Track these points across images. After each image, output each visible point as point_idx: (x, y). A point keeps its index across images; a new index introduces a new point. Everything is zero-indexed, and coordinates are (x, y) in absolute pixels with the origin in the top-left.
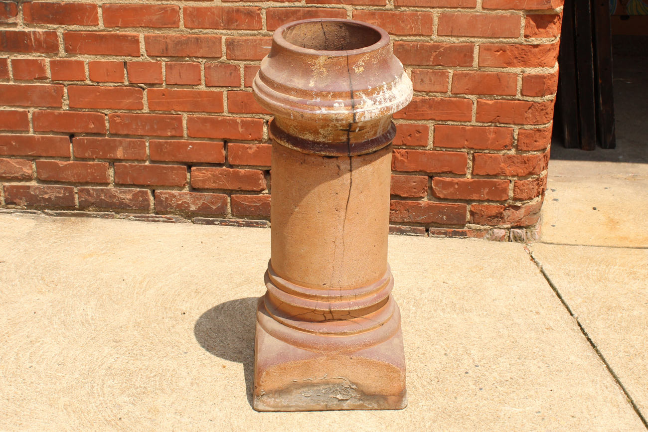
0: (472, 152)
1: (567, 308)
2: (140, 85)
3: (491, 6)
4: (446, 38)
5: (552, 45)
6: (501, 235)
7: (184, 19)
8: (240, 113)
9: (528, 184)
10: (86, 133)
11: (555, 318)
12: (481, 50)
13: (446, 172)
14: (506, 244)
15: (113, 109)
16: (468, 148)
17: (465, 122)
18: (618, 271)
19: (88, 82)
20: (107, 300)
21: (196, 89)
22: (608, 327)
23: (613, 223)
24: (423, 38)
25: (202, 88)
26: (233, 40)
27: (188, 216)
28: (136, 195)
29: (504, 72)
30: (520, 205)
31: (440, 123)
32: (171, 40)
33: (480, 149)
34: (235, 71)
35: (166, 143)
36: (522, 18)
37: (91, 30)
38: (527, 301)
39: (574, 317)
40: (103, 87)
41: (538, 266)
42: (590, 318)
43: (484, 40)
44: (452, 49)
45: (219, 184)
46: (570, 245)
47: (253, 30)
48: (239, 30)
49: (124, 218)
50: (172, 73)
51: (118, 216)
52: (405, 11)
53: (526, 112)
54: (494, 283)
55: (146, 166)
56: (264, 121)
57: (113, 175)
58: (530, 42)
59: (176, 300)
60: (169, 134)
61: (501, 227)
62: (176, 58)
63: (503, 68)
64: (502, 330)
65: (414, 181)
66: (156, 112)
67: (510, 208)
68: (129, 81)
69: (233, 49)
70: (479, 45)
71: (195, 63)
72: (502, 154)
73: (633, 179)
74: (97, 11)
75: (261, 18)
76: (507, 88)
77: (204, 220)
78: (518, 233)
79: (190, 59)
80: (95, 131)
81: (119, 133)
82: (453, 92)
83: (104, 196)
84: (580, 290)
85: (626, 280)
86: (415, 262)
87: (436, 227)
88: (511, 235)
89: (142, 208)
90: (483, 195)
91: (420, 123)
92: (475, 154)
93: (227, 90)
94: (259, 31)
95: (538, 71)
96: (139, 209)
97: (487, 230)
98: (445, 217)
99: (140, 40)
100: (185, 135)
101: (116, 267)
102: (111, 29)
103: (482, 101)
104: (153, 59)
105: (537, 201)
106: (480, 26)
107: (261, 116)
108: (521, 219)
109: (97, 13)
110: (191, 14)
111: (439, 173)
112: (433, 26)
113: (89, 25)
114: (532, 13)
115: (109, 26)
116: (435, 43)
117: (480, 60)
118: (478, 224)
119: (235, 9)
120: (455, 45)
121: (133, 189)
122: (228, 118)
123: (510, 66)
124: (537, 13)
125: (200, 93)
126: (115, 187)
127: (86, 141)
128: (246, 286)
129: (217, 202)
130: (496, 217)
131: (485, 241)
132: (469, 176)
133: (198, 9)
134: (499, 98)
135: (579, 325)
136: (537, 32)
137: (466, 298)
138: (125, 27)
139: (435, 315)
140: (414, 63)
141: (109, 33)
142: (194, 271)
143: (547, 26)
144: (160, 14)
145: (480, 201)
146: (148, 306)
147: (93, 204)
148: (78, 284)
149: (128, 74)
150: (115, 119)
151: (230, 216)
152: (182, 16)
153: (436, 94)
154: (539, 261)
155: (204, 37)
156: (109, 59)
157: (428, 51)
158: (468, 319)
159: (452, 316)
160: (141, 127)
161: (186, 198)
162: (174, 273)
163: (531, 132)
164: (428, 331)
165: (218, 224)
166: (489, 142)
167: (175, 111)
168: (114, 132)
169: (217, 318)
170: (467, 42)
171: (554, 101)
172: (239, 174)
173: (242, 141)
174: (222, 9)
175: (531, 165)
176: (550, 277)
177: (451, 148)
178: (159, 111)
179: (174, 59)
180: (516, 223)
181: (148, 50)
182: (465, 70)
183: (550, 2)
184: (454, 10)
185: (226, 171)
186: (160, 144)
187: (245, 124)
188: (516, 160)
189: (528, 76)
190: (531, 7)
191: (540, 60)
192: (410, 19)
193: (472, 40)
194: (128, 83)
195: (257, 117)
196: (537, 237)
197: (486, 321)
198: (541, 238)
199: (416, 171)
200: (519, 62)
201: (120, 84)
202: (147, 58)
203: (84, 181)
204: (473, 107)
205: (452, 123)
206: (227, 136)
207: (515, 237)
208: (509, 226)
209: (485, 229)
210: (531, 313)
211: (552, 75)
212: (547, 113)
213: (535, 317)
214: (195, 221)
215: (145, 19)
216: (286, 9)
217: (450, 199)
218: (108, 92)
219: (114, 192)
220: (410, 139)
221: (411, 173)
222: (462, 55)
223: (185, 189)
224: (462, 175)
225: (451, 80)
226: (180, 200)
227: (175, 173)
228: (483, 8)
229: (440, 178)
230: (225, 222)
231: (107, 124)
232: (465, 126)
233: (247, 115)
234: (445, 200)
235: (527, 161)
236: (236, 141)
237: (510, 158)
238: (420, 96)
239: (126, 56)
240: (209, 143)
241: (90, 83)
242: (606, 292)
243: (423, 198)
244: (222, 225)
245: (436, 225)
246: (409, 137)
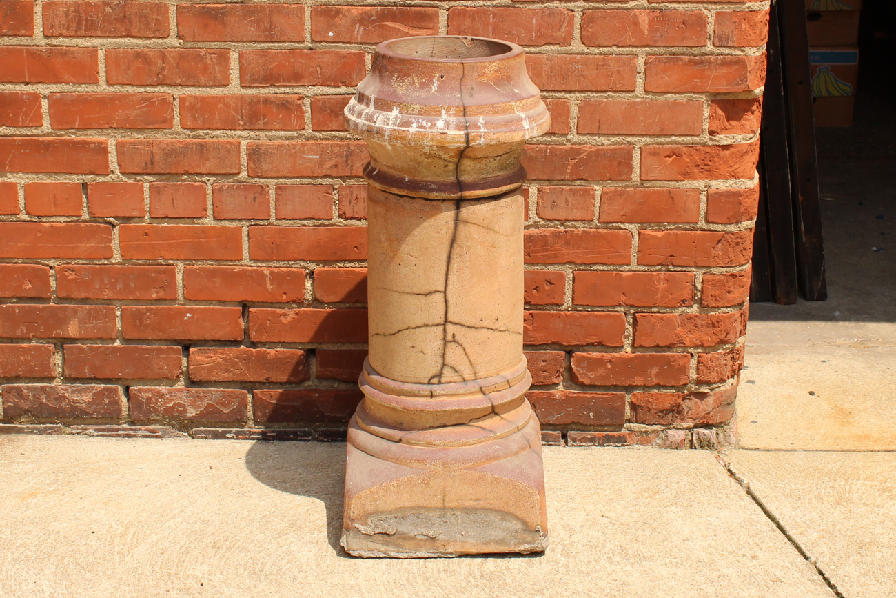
0: (632, 311)
1: (798, 548)
2: (108, 219)
3: (657, 88)
4: (590, 137)
5: (750, 145)
6: (680, 439)
7: (180, 115)
8: (269, 261)
9: (718, 359)
10: (17, 298)
11: (781, 563)
12: (643, 155)
13: (593, 344)
14: (687, 453)
15: (63, 259)
16: (627, 305)
17: (622, 265)
18: (863, 488)
19: (23, 216)
20: (71, 566)
21: (199, 224)
22: (865, 574)
23: (843, 415)
24: (555, 138)
25: (209, 222)
26: (259, 147)
27: (184, 427)
28: (98, 395)
29: (679, 188)
30: (706, 391)
31: (583, 268)
32: (160, 148)
33: (644, 307)
34: (261, 194)
35: (150, 310)
36: (704, 106)
37: (29, 134)
38: (736, 540)
39: (810, 561)
40: (48, 224)
41: (741, 485)
42: (835, 561)
43: (648, 140)
44: (599, 154)
45: (234, 374)
46: (784, 450)
47: (289, 130)
48: (268, 130)
49: (78, 433)
50: (159, 200)
51: (69, 430)
53: (713, 248)
54: (680, 514)
55: (116, 347)
56: (307, 271)
57: (60, 365)
58: (718, 141)
59: (184, 561)
60: (154, 296)
61: (679, 427)
62: (167, 176)
63: (677, 181)
64: (705, 586)
65: (543, 359)
66: (134, 261)
67: (692, 397)
68: (89, 213)
69: (259, 161)
70: (640, 148)
71: (197, 184)
72: (678, 314)
73: (862, 347)
74: (40, 103)
75: (303, 112)
76: (685, 211)
77: (209, 431)
78: (705, 435)
79: (189, 178)
80: (33, 294)
81: (72, 296)
82: (601, 220)
83: (46, 398)
84: (812, 519)
85: (879, 501)
86: (553, 486)
87: (578, 430)
88: (694, 438)
89: (108, 415)
90: (650, 377)
91: (552, 268)
92: (636, 314)
93: (248, 224)
94: (300, 132)
95: (730, 186)
96: (103, 417)
97: (656, 433)
98: (591, 414)
99: (109, 149)
100: (180, 297)
101: (77, 512)
102: (62, 133)
103: (646, 232)
104: (129, 178)
105: (732, 384)
106: (641, 118)
107: (302, 264)
108: (709, 413)
109: (41, 108)
110: (192, 107)
111: (582, 346)
112: (570, 120)
113: (26, 127)
114: (719, 98)
115: (60, 127)
116: (573, 146)
117: (643, 170)
118: (643, 422)
119: (261, 99)
120: (604, 147)
121: (93, 385)
122: (250, 268)
123: (688, 178)
124: (727, 97)
125: (205, 231)
126: (63, 383)
127: (17, 311)
128: (292, 534)
129: (230, 403)
130: (671, 411)
131: (655, 449)
132: (628, 349)
133: (203, 100)
134: (673, 227)
135: (821, 573)
136: (728, 127)
137: (641, 539)
138: (85, 128)
139: (598, 567)
140: (541, 177)
141: (59, 138)
142: (206, 513)
143: (742, 117)
144: (144, 107)
145: (646, 387)
146: (140, 572)
147: (27, 411)
148: (20, 541)
149: (88, 203)
150: (67, 274)
151: (251, 423)
152: (177, 110)
153: (575, 223)
154: (742, 478)
155: (213, 143)
156: (58, 180)
157: (562, 158)
158: (650, 572)
159: (625, 569)
160: (108, 286)
161: (180, 398)
162: (173, 518)
163: (722, 278)
164: (591, 593)
165: (233, 438)
166: (659, 295)
167: (164, 259)
168: (64, 294)
169: (255, 587)
170: (622, 143)
171: (753, 231)
172: (267, 357)
173: (272, 304)
174: (242, 98)
175: (723, 328)
176: (763, 501)
177: (600, 306)
178: (138, 260)
179: (164, 177)
180: (702, 419)
181: (122, 164)
182: (619, 186)
183: (746, 81)
184: (603, 94)
185: (245, 352)
186: (139, 314)
187: (276, 277)
188: (699, 322)
189: (716, 193)
190: (717, 89)
191: (732, 169)
193: (630, 139)
194: (88, 217)
195: (296, 266)
196: (733, 440)
197: (678, 574)
198: (740, 441)
199: (547, 344)
200: (702, 172)
201: (76, 219)
202: (121, 176)
203: (14, 374)
204: (633, 243)
205: (602, 268)
206: (248, 298)
207: (701, 441)
208: (691, 425)
209: (653, 431)
210: (745, 557)
211: (751, 190)
212: (745, 249)
213: (751, 564)
214: (195, 434)
215: (118, 116)
216: (343, 96)
217: (599, 386)
218: (55, 231)
219: (62, 391)
220: (537, 295)
221: (538, 348)
222: (616, 163)
223: (179, 383)
224: (617, 347)
225: (599, 201)
226: (171, 400)
227: (163, 358)
228: (646, 92)
229: (583, 354)
230: (244, 433)
231: (53, 283)
232: (622, 271)
233: (280, 263)
234: (592, 387)
235: (716, 323)
236: (262, 304)
237: (691, 318)
238: (552, 227)
239: (85, 174)
240: (219, 309)
241: (26, 217)
242: (853, 520)
243: (557, 385)
244: (238, 438)
245: (578, 427)
246: (534, 292)
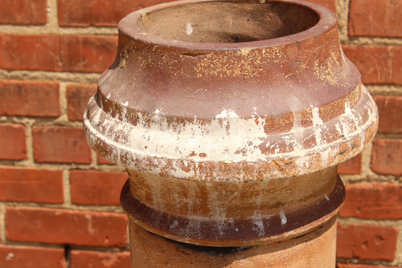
8: (91, 205)
21: (19, 166)
25: (29, 164)
26: (79, 90)
48: (87, 72)
52: (367, 44)
69: (79, 104)
71: (16, 126)
79: (8, 119)
91: (383, 224)
100: (2, 237)
110: (8, 47)
119: (81, 39)
122: (71, 212)
125: (25, 173)
133: (20, 39)
155: (32, 85)
173: (94, 248)
174: (60, 38)
187: (98, 221)
192: (375, 57)
195: (118, 212)
206: (69, 240)
220: (366, 250)
233: (102, 207)
236: (84, 247)
238: (385, 181)
240: (41, 251)
246: (364, 247)
